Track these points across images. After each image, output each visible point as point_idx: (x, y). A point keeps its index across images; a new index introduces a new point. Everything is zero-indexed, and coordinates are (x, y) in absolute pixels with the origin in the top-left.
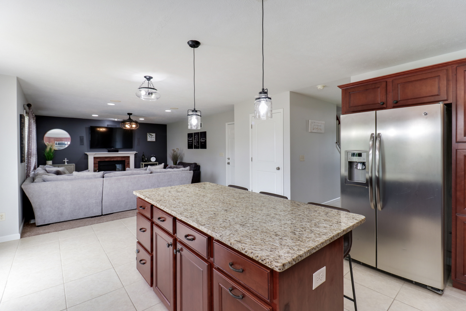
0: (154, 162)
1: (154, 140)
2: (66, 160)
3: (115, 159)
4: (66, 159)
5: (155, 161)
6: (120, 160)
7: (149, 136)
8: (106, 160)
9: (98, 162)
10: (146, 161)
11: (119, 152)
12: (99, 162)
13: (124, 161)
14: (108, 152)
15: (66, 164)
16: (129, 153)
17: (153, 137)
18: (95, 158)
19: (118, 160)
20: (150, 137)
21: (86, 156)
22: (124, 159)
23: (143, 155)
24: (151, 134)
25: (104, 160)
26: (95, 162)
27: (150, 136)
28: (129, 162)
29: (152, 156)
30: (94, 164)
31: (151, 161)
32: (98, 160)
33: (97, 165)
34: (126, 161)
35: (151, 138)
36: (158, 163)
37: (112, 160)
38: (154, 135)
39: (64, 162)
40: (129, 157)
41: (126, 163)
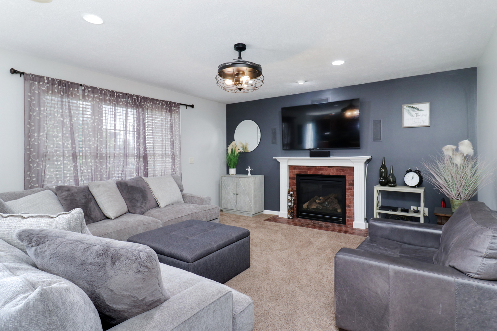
0: (414, 187)
1: (426, 122)
2: (249, 169)
3: (325, 173)
4: (249, 167)
5: (418, 185)
6: (335, 174)
7: (410, 114)
8: (309, 172)
9: (295, 176)
11: (331, 157)
12: (298, 175)
13: (344, 177)
14: (310, 157)
15: (249, 174)
16: (349, 159)
17: (420, 113)
18: (291, 168)
19: (331, 174)
20: (411, 116)
21: (277, 164)
22: (342, 174)
23: (383, 166)
24: (414, 106)
25: (305, 173)
26: (292, 176)
27: (413, 113)
28: (353, 180)
29: (411, 171)
30: (290, 178)
31: (405, 185)
32: (297, 172)
33: (295, 181)
34: (347, 178)
35: (417, 116)
36: (425, 192)
37: (320, 173)
38: (425, 107)
40: (352, 169)
41: (347, 183)
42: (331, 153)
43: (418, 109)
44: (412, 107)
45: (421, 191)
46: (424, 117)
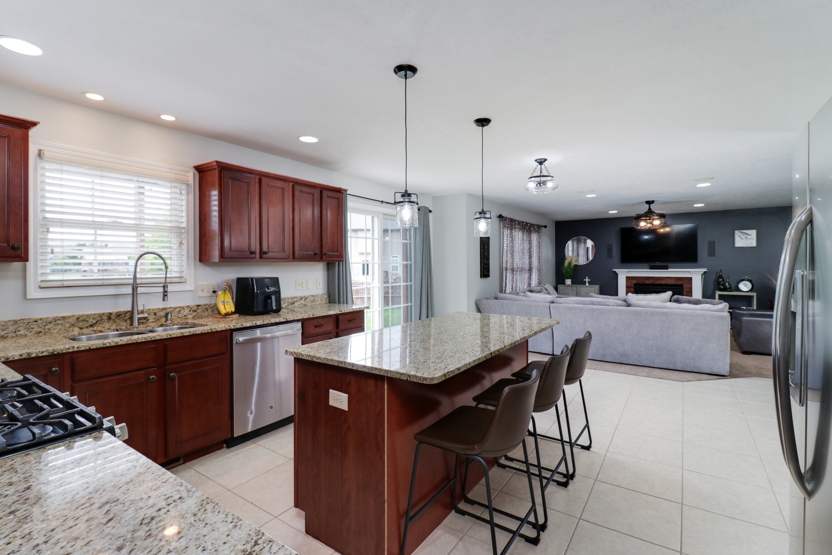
0: (748, 292)
1: (754, 244)
2: (587, 280)
3: (663, 282)
4: (587, 278)
5: (751, 291)
6: (673, 283)
7: (740, 237)
8: (647, 282)
9: (633, 286)
10: (725, 289)
11: (670, 270)
12: (635, 284)
13: (682, 286)
14: (650, 269)
15: (587, 284)
16: (689, 272)
17: (749, 237)
18: (628, 278)
19: (669, 283)
20: (742, 239)
21: (616, 275)
22: (680, 283)
23: (721, 276)
24: (744, 231)
25: (643, 281)
26: (629, 285)
27: (743, 237)
28: (691, 288)
29: (744, 280)
30: (628, 287)
31: (739, 290)
32: (634, 282)
33: (633, 290)
34: (684, 286)
35: (746, 239)
36: (757, 295)
37: (658, 282)
38: (753, 233)
39: (584, 283)
40: (690, 279)
41: (685, 290)
42: (669, 267)
43: (747, 234)
44: (742, 232)
45: (754, 294)
46: (752, 240)
